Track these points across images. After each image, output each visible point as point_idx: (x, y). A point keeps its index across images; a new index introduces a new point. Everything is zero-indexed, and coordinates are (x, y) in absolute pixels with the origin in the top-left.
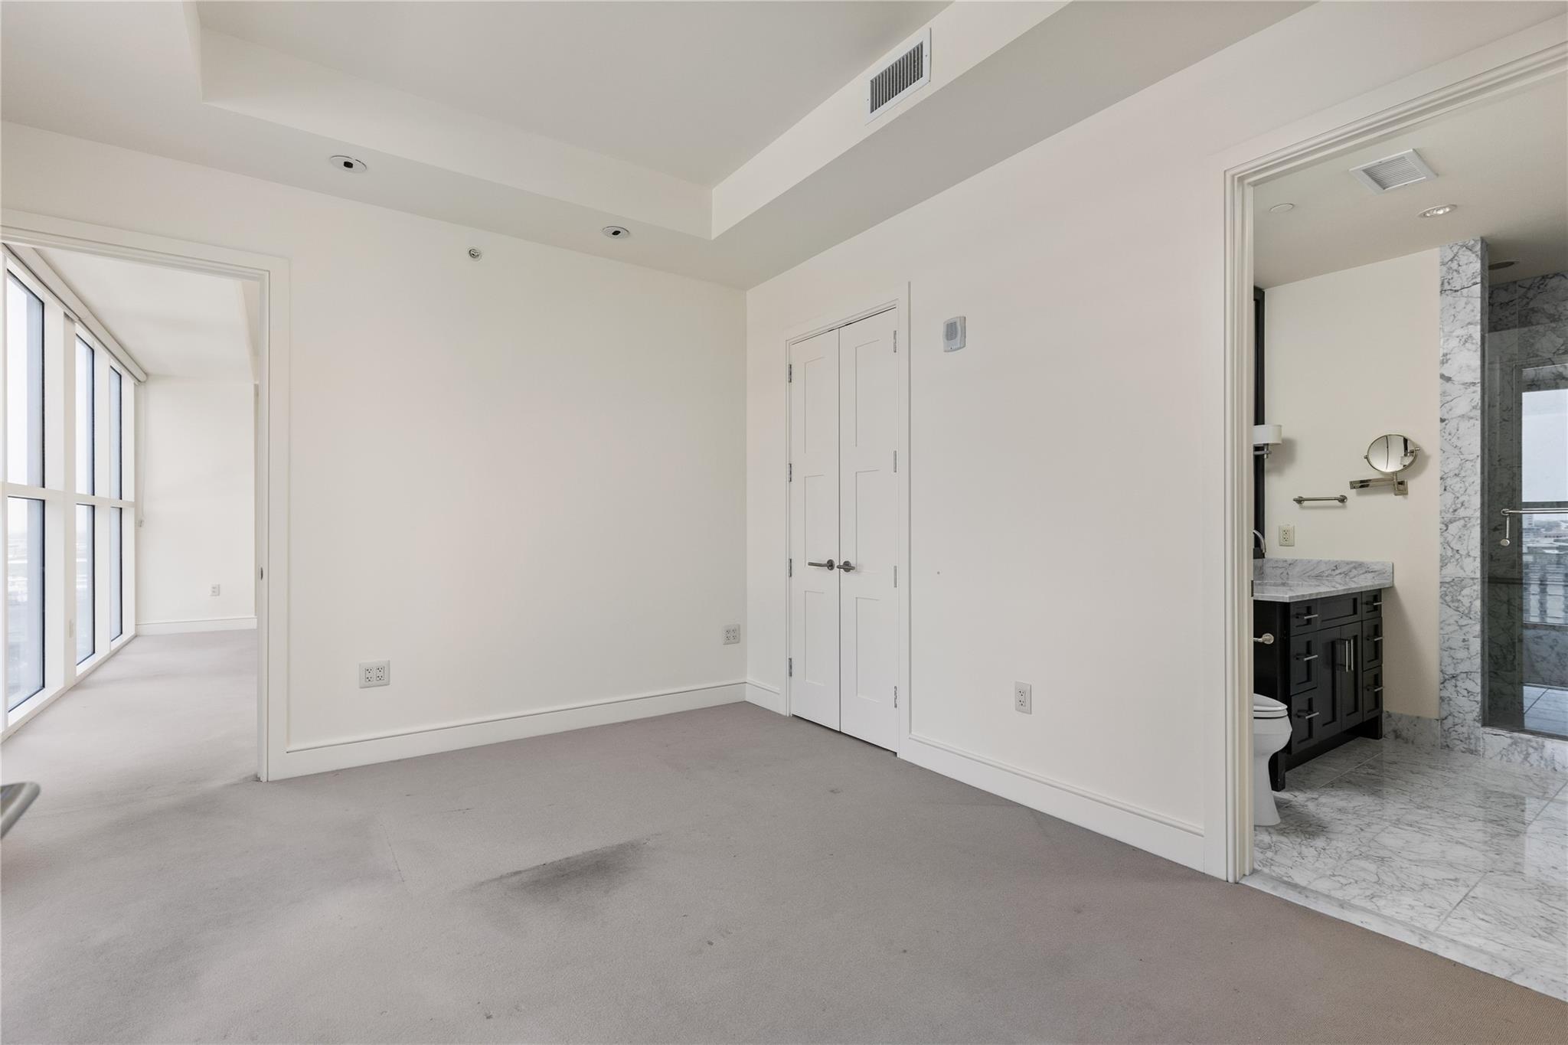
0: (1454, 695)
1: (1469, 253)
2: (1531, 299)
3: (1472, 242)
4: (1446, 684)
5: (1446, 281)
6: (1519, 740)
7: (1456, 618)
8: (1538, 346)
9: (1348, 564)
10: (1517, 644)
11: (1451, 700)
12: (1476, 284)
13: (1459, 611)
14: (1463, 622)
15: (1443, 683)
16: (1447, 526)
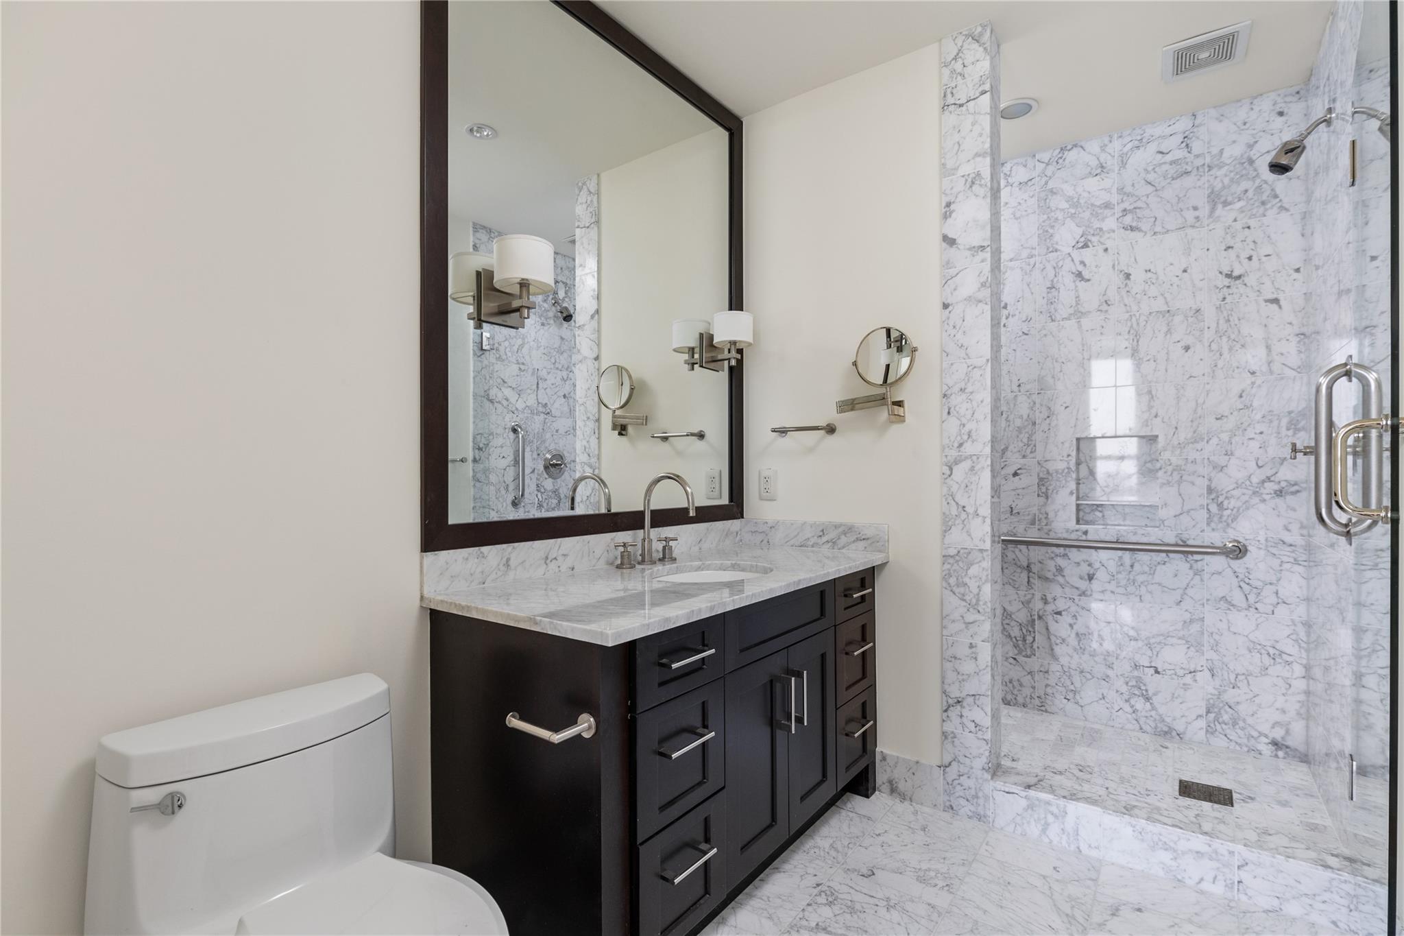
0: (959, 731)
1: (976, 45)
2: (1050, 178)
3: (979, 29)
4: (949, 713)
5: (949, 91)
6: (1037, 803)
7: (962, 610)
8: (1057, 238)
9: (836, 527)
10: (1036, 622)
11: (955, 737)
12: (984, 93)
13: (964, 600)
14: (970, 617)
15: (946, 711)
16: (951, 469)
